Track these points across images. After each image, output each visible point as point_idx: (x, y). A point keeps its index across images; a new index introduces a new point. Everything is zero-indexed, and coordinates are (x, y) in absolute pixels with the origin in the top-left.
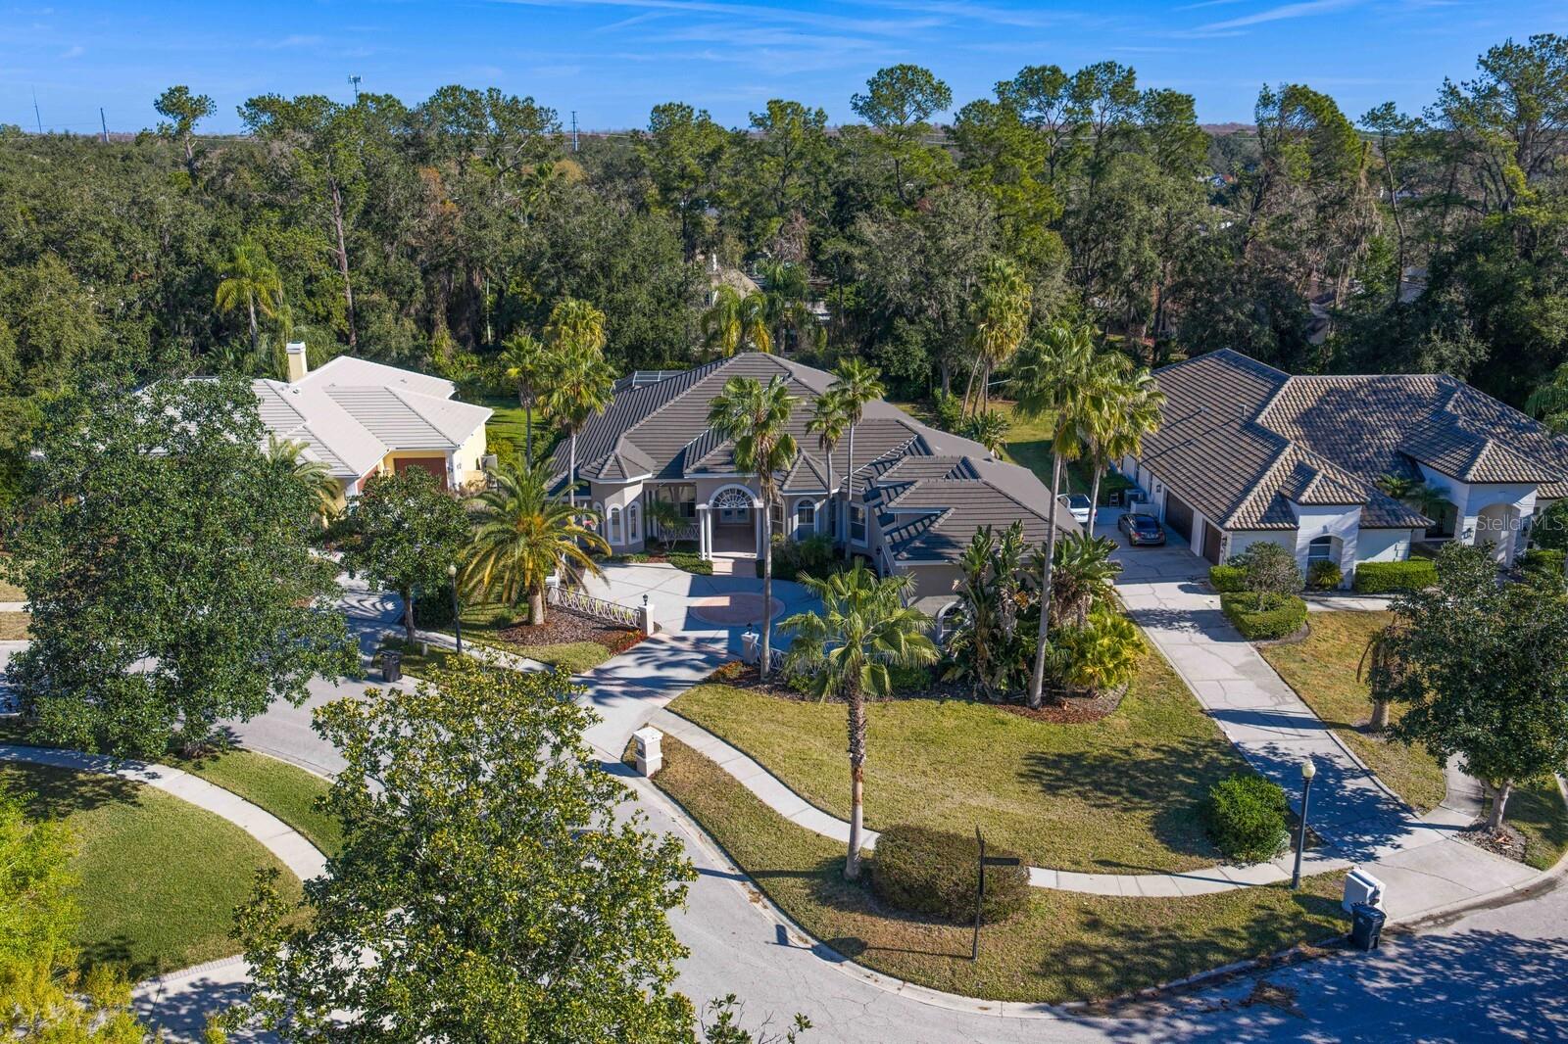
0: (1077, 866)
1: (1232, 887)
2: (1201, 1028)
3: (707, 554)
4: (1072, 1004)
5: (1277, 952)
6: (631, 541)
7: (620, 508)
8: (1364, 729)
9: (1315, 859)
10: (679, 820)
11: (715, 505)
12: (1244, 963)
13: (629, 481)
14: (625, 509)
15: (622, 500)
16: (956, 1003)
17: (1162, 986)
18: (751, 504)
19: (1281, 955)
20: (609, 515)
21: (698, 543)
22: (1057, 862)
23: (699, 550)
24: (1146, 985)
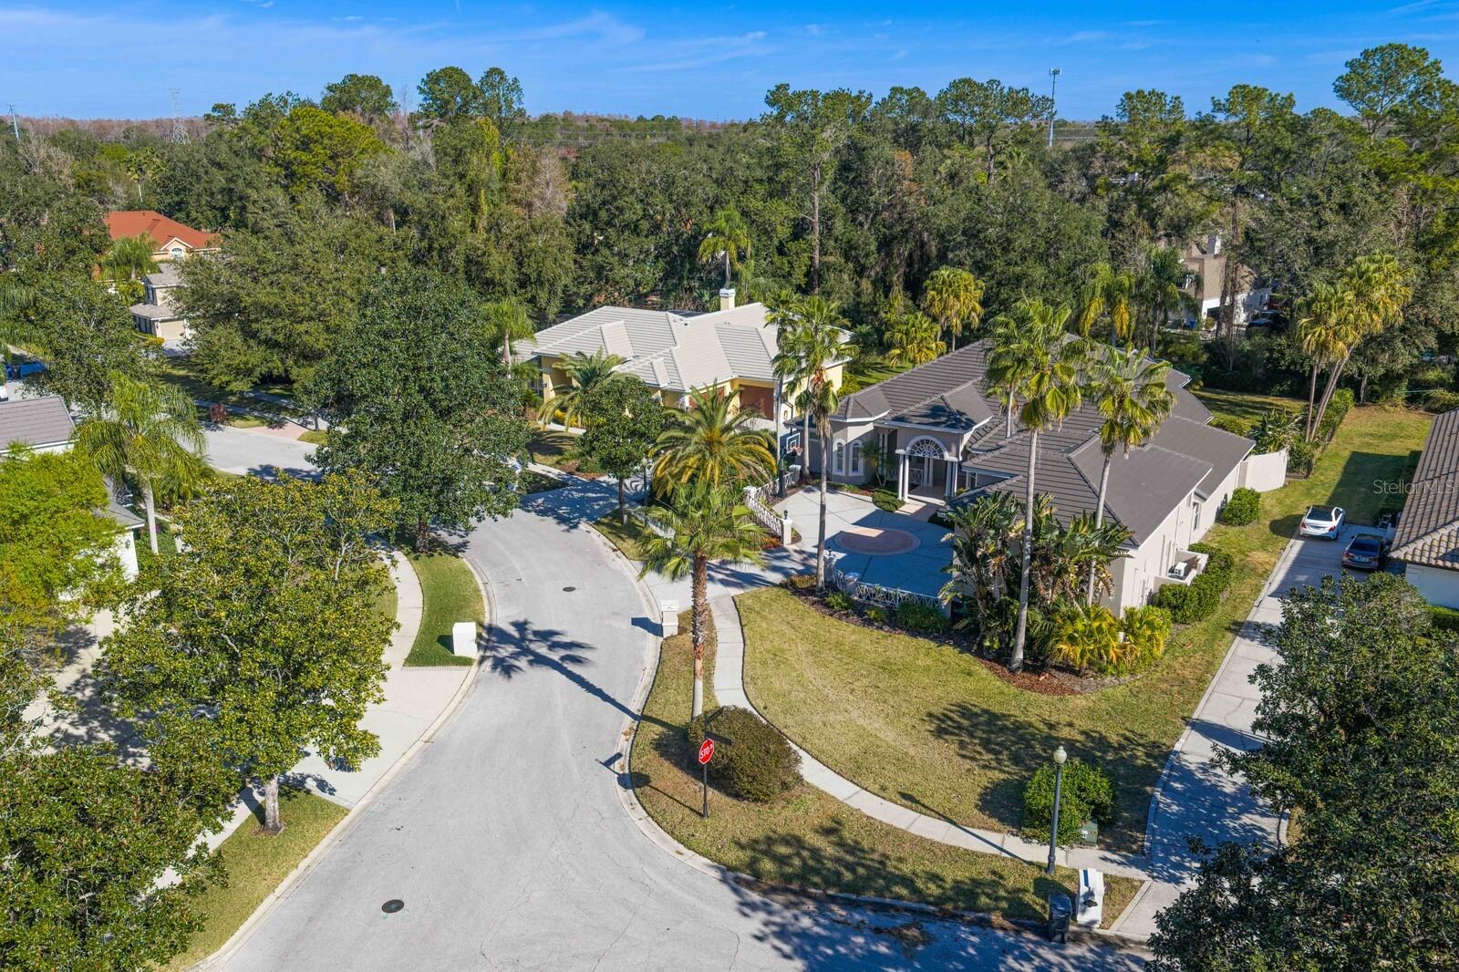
0: (882, 792)
1: (996, 851)
2: (817, 929)
3: (904, 492)
4: (744, 876)
5: (964, 909)
6: (851, 474)
7: (844, 443)
9: (1112, 861)
11: (912, 452)
12: (924, 906)
13: (849, 421)
14: (848, 445)
15: (845, 437)
16: (665, 841)
17: (831, 892)
18: (942, 456)
19: (966, 913)
20: (835, 448)
21: (897, 483)
22: (869, 783)
23: (897, 491)
24: (816, 886)
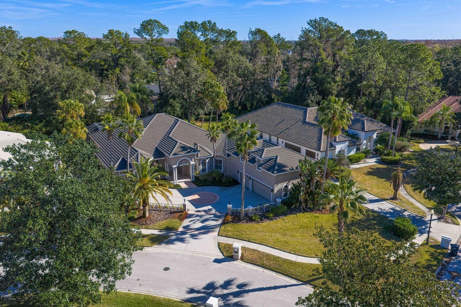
3: (176, 181)
8: (392, 199)
10: (264, 271)
11: (179, 165)
18: (190, 163)
